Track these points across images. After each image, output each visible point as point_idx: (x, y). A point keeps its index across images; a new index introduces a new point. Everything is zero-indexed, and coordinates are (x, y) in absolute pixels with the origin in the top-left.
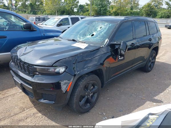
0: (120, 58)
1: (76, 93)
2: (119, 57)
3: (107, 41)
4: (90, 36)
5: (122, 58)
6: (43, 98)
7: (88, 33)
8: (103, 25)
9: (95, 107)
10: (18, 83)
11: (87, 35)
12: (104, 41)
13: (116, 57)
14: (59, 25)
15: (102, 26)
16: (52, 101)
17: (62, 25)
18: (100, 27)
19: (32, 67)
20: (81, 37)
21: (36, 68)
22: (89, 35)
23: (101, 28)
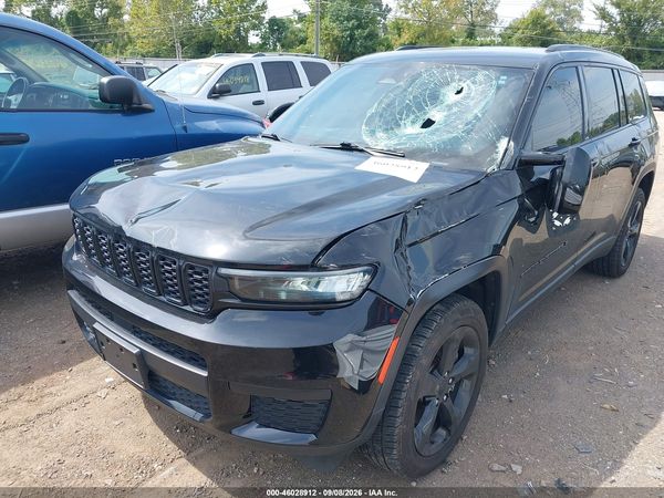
0: (557, 223)
1: (404, 395)
2: (555, 215)
3: (505, 146)
4: (416, 129)
5: (567, 221)
6: (256, 421)
7: (408, 116)
8: (468, 82)
9: (465, 437)
10: (122, 349)
11: (402, 123)
12: (494, 146)
13: (539, 217)
14: (216, 93)
15: (464, 85)
16: (304, 430)
17: (229, 91)
18: (455, 86)
19: (207, 272)
20: (380, 134)
21: (230, 277)
22: (413, 122)
23: (459, 92)
